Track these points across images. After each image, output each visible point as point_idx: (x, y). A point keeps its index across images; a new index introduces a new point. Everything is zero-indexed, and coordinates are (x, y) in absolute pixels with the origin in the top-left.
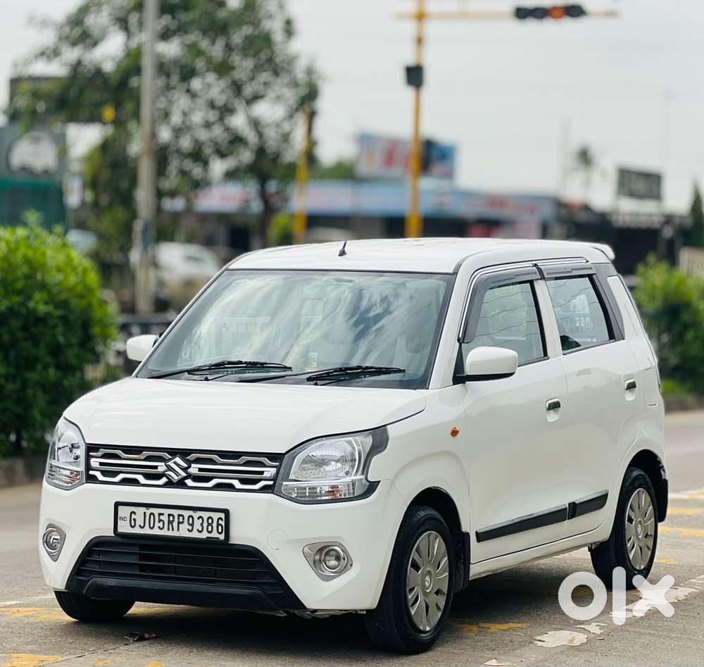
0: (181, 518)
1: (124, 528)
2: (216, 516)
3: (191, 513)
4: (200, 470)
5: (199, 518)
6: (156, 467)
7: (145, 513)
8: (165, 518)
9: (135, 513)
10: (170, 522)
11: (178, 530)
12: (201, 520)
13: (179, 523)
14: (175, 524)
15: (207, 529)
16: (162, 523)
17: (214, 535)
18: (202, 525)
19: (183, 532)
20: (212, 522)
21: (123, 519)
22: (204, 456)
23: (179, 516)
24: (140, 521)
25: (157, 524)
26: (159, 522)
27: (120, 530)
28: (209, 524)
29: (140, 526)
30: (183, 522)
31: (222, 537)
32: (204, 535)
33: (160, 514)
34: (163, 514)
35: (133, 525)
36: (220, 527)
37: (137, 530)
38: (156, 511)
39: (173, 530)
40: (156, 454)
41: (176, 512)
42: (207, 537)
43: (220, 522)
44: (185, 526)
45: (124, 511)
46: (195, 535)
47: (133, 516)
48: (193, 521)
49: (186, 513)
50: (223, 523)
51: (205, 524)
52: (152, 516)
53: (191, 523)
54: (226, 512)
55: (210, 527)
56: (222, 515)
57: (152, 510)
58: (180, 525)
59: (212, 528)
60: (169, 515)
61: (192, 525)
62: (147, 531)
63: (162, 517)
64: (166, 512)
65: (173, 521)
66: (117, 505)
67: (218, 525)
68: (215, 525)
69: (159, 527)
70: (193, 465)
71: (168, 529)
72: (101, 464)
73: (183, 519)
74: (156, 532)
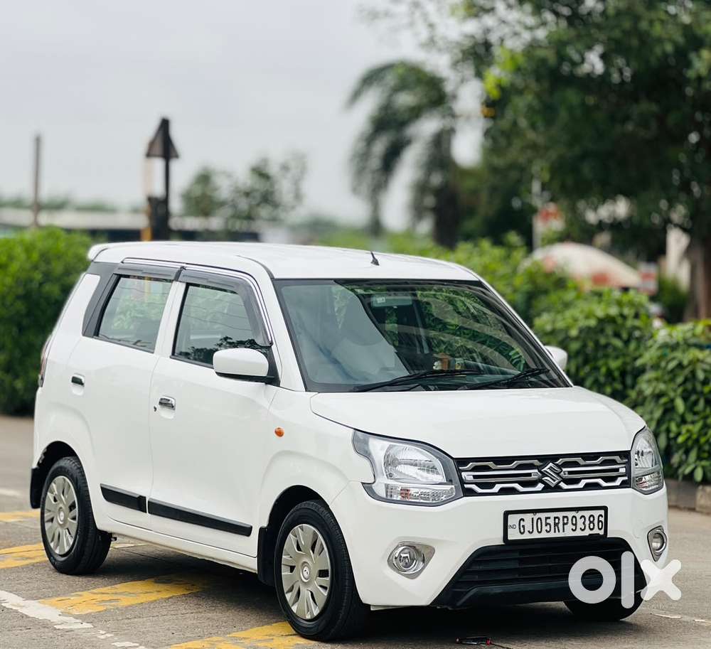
0: (566, 519)
1: (514, 535)
2: (596, 513)
3: (573, 513)
4: (570, 473)
5: (581, 518)
6: (529, 475)
7: (533, 519)
8: (551, 521)
9: (523, 520)
10: (556, 525)
11: (564, 531)
12: (583, 519)
13: (564, 524)
14: (561, 525)
15: (589, 527)
16: (548, 526)
17: (596, 531)
18: (584, 523)
19: (568, 532)
20: (594, 519)
21: (513, 527)
22: (570, 460)
23: (564, 517)
24: (528, 528)
25: (544, 528)
26: (546, 525)
27: (510, 538)
28: (591, 522)
29: (529, 532)
30: (567, 524)
31: (601, 533)
32: (587, 533)
33: (547, 518)
34: (549, 518)
35: (522, 531)
36: (600, 523)
37: (527, 536)
38: (543, 516)
39: (559, 531)
40: (526, 462)
41: (560, 515)
42: (590, 535)
43: (601, 519)
44: (569, 527)
45: (513, 520)
46: (579, 533)
47: (522, 523)
48: (576, 520)
49: (570, 514)
50: (602, 519)
51: (587, 522)
52: (539, 521)
53: (574, 522)
54: (605, 509)
55: (592, 525)
56: (602, 512)
57: (539, 515)
58: (565, 526)
59: (594, 525)
60: (555, 518)
61: (576, 525)
62: (536, 535)
63: (548, 521)
64: (552, 515)
65: (558, 523)
66: (507, 514)
67: (599, 521)
68: (596, 522)
69: (546, 531)
70: (564, 470)
71: (555, 532)
72: (475, 477)
73: (568, 520)
74: (544, 535)
